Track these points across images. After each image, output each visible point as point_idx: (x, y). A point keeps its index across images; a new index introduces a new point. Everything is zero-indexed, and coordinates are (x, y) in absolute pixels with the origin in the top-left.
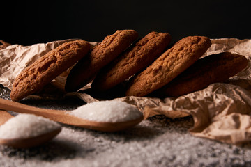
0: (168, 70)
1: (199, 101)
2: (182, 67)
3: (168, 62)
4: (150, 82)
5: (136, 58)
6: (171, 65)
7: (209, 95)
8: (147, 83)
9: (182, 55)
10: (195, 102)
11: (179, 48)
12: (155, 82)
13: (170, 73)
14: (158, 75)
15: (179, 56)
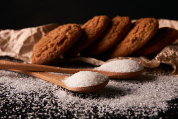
0: (141, 39)
1: (170, 56)
2: (149, 37)
3: (139, 34)
4: (130, 47)
5: (116, 34)
6: (142, 36)
7: (173, 52)
8: (128, 48)
9: (148, 30)
10: (167, 57)
11: (143, 26)
12: (133, 47)
13: (142, 41)
14: (135, 43)
15: (146, 30)
